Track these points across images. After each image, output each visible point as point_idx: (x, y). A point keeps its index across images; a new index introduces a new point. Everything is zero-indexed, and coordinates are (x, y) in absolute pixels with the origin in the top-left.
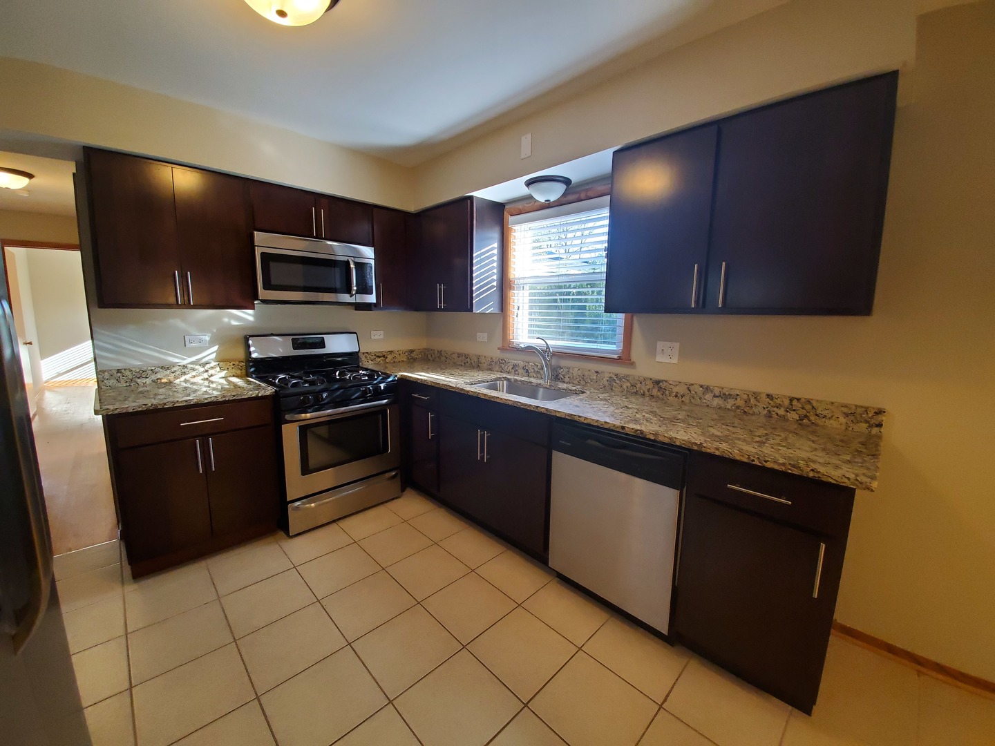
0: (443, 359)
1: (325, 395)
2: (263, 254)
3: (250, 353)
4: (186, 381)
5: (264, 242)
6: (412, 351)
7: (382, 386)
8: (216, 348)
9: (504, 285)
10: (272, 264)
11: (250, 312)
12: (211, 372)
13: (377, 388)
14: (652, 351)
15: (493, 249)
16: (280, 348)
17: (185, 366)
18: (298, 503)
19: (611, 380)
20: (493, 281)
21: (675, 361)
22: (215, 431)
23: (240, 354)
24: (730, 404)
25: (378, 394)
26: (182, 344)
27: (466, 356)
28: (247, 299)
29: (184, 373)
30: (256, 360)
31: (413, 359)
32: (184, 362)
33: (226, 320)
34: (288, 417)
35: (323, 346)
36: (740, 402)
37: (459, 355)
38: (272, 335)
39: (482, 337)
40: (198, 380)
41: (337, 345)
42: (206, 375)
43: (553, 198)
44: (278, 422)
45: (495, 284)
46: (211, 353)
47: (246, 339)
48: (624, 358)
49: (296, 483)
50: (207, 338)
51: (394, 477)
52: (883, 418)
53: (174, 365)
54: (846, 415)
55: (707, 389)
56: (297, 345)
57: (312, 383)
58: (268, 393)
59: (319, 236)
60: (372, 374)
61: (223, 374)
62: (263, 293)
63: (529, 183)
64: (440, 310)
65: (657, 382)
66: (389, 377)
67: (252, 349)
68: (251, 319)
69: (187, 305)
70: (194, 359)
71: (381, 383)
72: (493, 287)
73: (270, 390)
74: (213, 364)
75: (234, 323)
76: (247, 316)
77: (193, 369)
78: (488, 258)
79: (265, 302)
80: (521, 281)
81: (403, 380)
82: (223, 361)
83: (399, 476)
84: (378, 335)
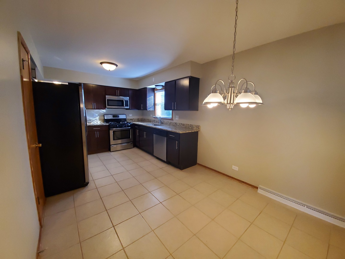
0: (145, 120)
1: (118, 126)
2: (107, 99)
3: (105, 118)
4: (93, 123)
5: (108, 97)
6: (139, 119)
7: (129, 125)
8: (99, 117)
9: (155, 104)
10: (109, 101)
11: (105, 110)
12: (98, 121)
13: (128, 125)
14: (175, 118)
15: (152, 97)
16: (110, 117)
17: (93, 120)
18: (112, 146)
19: (170, 123)
20: (152, 104)
21: (178, 119)
22: (99, 131)
23: (103, 118)
24: (184, 126)
25: (128, 126)
26: (93, 116)
27: (149, 120)
28: (104, 108)
29: (93, 121)
30: (106, 119)
31: (139, 120)
32: (93, 119)
33: (100, 112)
34: (111, 129)
35: (119, 117)
36: (185, 126)
37: (148, 120)
38: (109, 115)
39: (151, 115)
40: (95, 123)
41: (121, 117)
42: (97, 122)
43: (160, 89)
44: (109, 130)
45: (153, 104)
46: (98, 118)
47: (104, 115)
48: (172, 119)
49: (112, 142)
50: (97, 115)
51: (132, 143)
52: (199, 127)
53: (91, 120)
54: (196, 127)
55: (181, 124)
56: (114, 116)
57: (116, 123)
58: (108, 125)
59: (118, 96)
60: (128, 122)
61: (100, 122)
62: (107, 107)
63: (156, 86)
64: (142, 110)
65: (176, 123)
66: (131, 123)
67: (105, 117)
68: (105, 111)
69: (94, 109)
70: (95, 119)
71: (129, 124)
72: (152, 105)
73: (108, 124)
74: (98, 120)
75: (102, 112)
76: (104, 111)
77: (95, 121)
78: (151, 99)
79: (107, 108)
80: (158, 104)
81: (134, 124)
82: (100, 119)
83: (133, 144)
84: (131, 115)
